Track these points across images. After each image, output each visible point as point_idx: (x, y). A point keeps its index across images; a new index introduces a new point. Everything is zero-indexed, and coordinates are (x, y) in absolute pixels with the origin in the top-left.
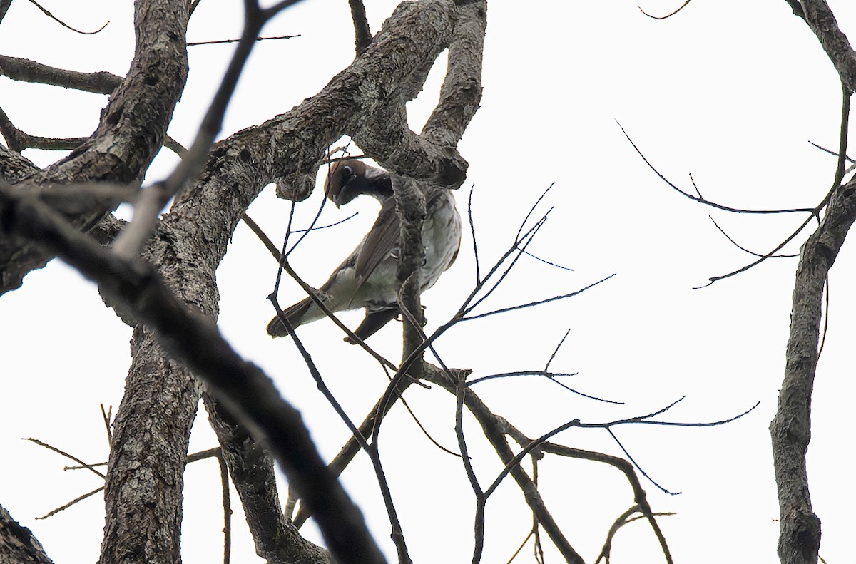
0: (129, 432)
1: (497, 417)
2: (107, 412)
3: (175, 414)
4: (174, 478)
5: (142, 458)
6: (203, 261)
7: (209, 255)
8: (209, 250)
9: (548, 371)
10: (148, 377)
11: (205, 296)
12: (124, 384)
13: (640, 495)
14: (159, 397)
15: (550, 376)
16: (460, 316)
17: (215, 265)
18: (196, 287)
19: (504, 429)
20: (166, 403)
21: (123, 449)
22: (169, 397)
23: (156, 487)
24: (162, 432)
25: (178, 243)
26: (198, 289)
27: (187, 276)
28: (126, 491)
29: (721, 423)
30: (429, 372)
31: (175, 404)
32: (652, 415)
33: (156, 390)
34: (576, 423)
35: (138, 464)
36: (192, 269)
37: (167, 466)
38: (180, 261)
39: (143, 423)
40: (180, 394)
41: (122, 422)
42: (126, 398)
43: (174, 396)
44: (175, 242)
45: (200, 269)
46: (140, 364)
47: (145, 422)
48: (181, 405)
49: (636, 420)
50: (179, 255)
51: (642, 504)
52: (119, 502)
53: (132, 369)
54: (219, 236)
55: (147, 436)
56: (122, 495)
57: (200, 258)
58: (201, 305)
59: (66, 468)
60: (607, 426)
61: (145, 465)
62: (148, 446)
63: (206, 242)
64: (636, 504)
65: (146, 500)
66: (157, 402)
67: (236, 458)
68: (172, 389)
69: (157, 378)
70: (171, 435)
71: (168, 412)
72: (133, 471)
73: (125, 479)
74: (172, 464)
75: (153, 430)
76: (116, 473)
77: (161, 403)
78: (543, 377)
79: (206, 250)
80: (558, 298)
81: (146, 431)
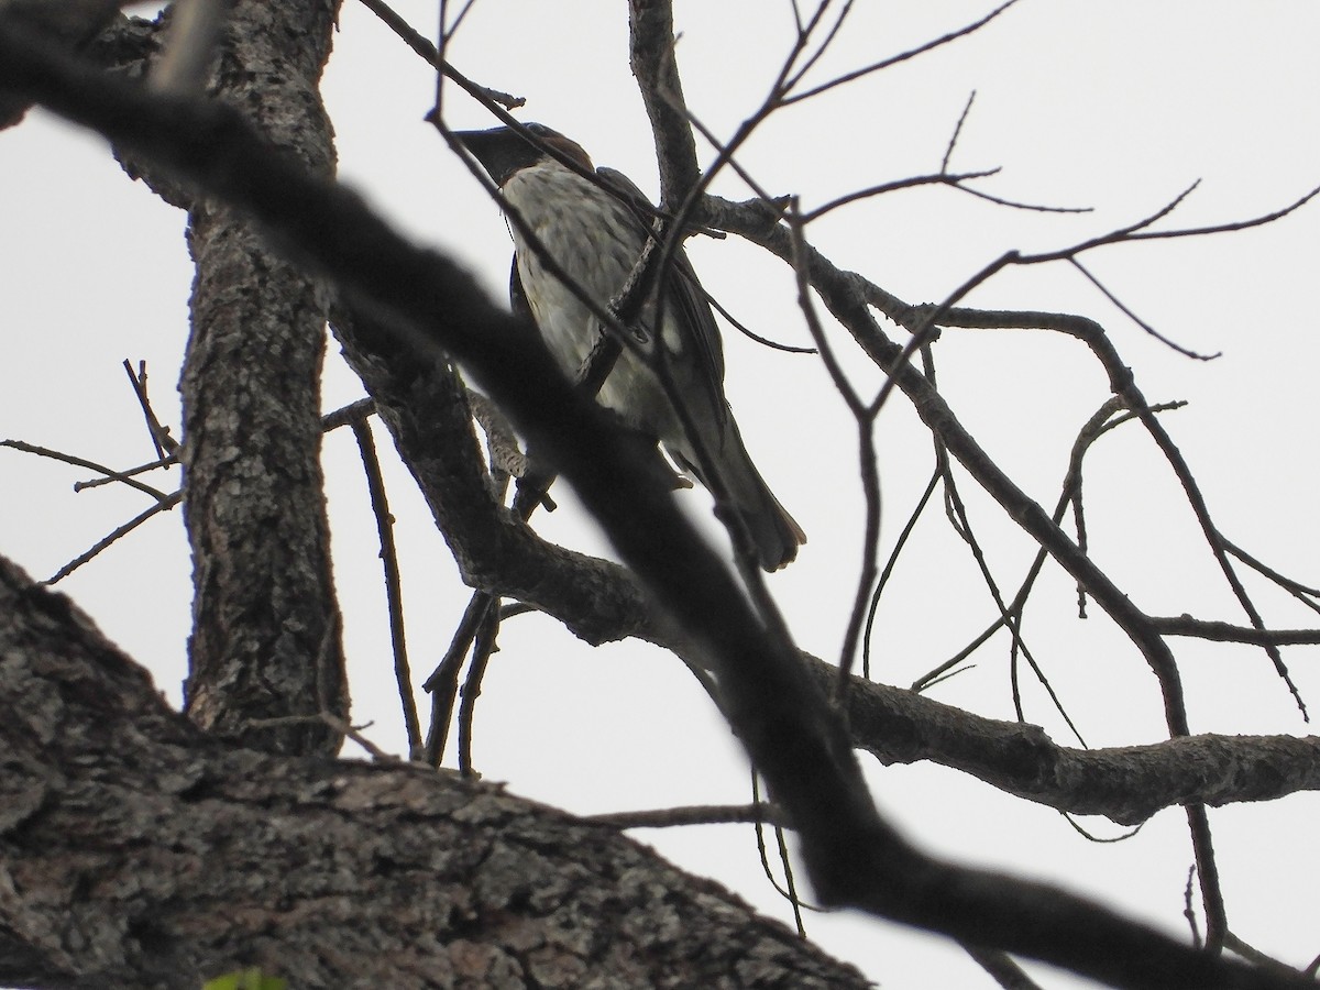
0: (210, 395)
1: (846, 276)
2: (137, 373)
3: (288, 350)
4: (304, 466)
5: (241, 438)
6: (294, 71)
7: (303, 57)
8: (300, 50)
9: (950, 171)
10: (228, 294)
11: (307, 133)
12: (187, 311)
13: (1121, 378)
14: (253, 326)
15: (952, 181)
16: (777, 99)
17: (315, 75)
18: (290, 120)
19: (863, 294)
20: (269, 335)
21: (204, 428)
22: (272, 323)
23: (275, 487)
24: (268, 388)
25: (244, 46)
26: (292, 122)
27: (268, 102)
28: (220, 504)
29: (1272, 218)
30: (714, 212)
31: (285, 334)
32: (1146, 223)
33: (247, 314)
34: (1013, 257)
35: (233, 452)
36: (276, 87)
37: (289, 447)
38: (252, 76)
39: (234, 377)
40: (291, 313)
41: (195, 380)
42: (195, 337)
43: (281, 319)
44: (238, 45)
45: (291, 85)
46: (211, 272)
47: (236, 373)
48: (296, 334)
49: (1120, 236)
50: (249, 67)
51: (1126, 394)
52: (212, 525)
53: (197, 282)
54: (314, 23)
55: (245, 399)
56: (215, 511)
57: (286, 66)
58: (304, 150)
59: (79, 487)
60: (1068, 255)
61: (248, 451)
62: (246, 416)
63: (292, 34)
64: (1115, 395)
65: (261, 512)
66: (251, 335)
67: (403, 416)
68: (276, 308)
69: (245, 292)
70: (286, 390)
71: (276, 350)
72: (230, 465)
73: (216, 483)
74: (296, 441)
75: (253, 386)
76: (199, 474)
77: (261, 336)
78: (941, 186)
79: (295, 51)
81: (240, 390)
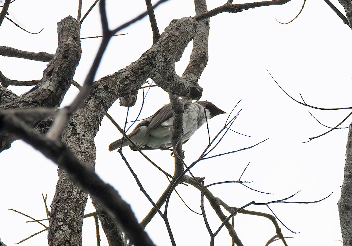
0: (58, 209)
1: (216, 198)
2: (45, 197)
3: (78, 201)
4: (78, 229)
5: (64, 220)
6: (89, 134)
7: (91, 131)
8: (91, 129)
9: (241, 181)
10: (65, 185)
11: (90, 150)
12: (55, 188)
13: (279, 230)
14: (70, 194)
15: (241, 183)
16: (202, 158)
17: (94, 136)
18: (86, 146)
19: (219, 203)
20: (74, 197)
21: (55, 217)
22: (75, 194)
23: (70, 233)
24: (72, 209)
25: (78, 127)
26: (87, 146)
27: (82, 141)
28: (57, 235)
29: (316, 202)
30: (186, 179)
31: (78, 197)
32: (286, 199)
33: (69, 191)
34: (253, 203)
35: (62, 223)
36: (84, 138)
37: (75, 224)
38: (78, 134)
39: (64, 206)
40: (80, 192)
41: (55, 205)
42: (56, 195)
43: (77, 193)
44: (76, 126)
45: (87, 138)
46: (62, 180)
47: (65, 205)
48: (80, 197)
49: (279, 201)
50: (78, 132)
51: (279, 235)
52: (54, 240)
53: (58, 182)
54: (95, 123)
55: (66, 211)
56: (55, 237)
57: (87, 133)
58: (88, 153)
59: (27, 222)
60: (266, 204)
61: (65, 223)
62: (66, 215)
63: (90, 126)
64: (277, 234)
65: (66, 239)
66: (70, 196)
67: (104, 219)
68: (76, 190)
69: (70, 186)
70: (76, 210)
71: (75, 200)
72: (60, 226)
73: (56, 230)
74: (77, 223)
75: (68, 209)
76: (52, 228)
77: (72, 197)
78: (238, 183)
79: (90, 130)
80: (245, 149)
81: (65, 209)
